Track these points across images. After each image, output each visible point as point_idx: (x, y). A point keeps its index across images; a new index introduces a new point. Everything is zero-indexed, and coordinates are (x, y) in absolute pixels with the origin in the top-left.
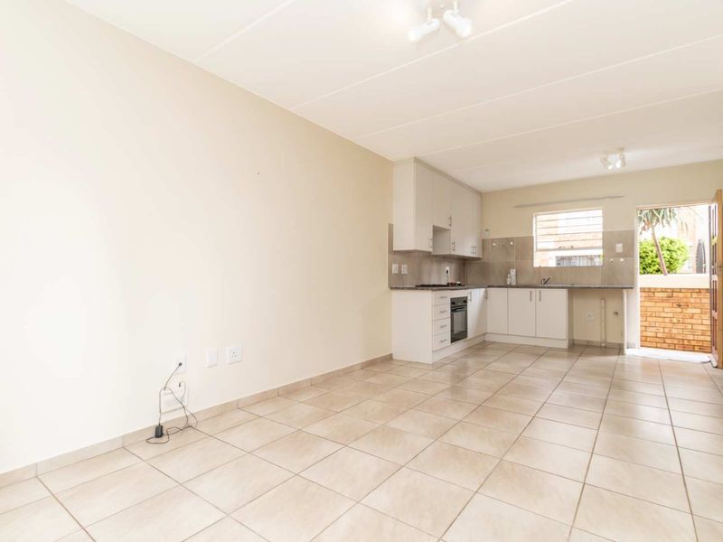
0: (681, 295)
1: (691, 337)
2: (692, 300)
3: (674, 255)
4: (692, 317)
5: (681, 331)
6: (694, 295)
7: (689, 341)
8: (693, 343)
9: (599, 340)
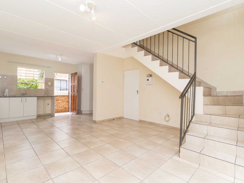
0: (57, 97)
1: (59, 109)
2: (60, 99)
3: (37, 85)
4: (59, 103)
5: (57, 107)
6: (60, 97)
7: (59, 110)
8: (60, 110)
9: (43, 114)
